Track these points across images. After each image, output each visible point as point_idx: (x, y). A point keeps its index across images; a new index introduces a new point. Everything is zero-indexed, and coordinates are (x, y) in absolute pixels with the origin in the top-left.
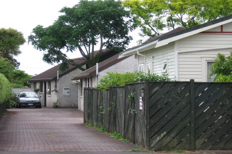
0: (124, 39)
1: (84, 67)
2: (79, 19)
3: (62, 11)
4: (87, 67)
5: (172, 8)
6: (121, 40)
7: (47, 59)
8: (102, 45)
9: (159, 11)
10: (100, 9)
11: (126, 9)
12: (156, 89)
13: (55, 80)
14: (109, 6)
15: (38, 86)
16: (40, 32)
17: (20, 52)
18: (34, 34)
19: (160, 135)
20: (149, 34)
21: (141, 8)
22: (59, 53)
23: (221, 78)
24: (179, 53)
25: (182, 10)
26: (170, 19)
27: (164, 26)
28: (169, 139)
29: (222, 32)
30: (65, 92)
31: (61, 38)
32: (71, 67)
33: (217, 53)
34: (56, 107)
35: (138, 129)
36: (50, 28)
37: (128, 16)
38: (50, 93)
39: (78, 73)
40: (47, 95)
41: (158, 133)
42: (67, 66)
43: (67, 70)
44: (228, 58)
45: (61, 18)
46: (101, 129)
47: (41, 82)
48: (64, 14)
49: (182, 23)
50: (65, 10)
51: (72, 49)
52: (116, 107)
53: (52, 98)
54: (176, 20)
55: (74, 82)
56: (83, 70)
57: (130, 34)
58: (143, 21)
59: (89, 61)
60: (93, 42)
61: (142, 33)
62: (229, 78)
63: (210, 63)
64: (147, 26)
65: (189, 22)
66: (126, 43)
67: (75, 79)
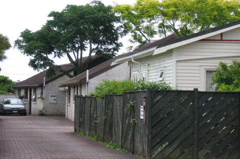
0: (114, 46)
1: (72, 73)
2: (68, 24)
3: (50, 16)
4: (75, 74)
5: (164, 14)
6: (110, 47)
7: (33, 64)
8: (91, 51)
9: (151, 17)
10: (89, 14)
11: (117, 15)
12: (159, 98)
13: (41, 86)
14: (99, 11)
15: (23, 93)
16: (27, 35)
17: (5, 58)
18: (21, 39)
19: (161, 145)
20: (140, 41)
21: (132, 14)
22: (46, 59)
23: (223, 88)
24: (177, 61)
25: (175, 16)
26: (162, 26)
27: (155, 33)
28: (171, 150)
29: (222, 40)
30: (51, 100)
31: (48, 43)
32: (58, 73)
33: (219, 61)
34: (42, 114)
35: (138, 138)
36: (38, 33)
37: (119, 21)
38: (35, 100)
39: (66, 79)
40: (32, 102)
41: (160, 143)
42: (54, 73)
43: (53, 76)
44: (230, 67)
45: (49, 22)
46: (94, 139)
47: (26, 89)
48: (52, 18)
49: (175, 30)
50: (53, 14)
51: (59, 55)
52: (112, 115)
53: (38, 106)
54: (167, 27)
55: (62, 89)
56: (71, 77)
57: (120, 40)
58: (134, 27)
59: (78, 67)
60: (82, 48)
61: (132, 39)
62: (231, 88)
63: (209, 72)
64: (138, 32)
65: (182, 29)
66: (116, 49)
67: (62, 86)
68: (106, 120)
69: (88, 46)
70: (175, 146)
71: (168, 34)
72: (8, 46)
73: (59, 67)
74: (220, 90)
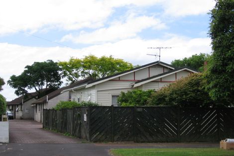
0: (59, 83)
1: (37, 97)
2: (35, 72)
3: (26, 68)
4: (39, 98)
5: (84, 67)
6: (56, 83)
7: (17, 93)
8: (47, 85)
9: (77, 68)
10: (46, 66)
11: (60, 67)
13: (21, 104)
14: (51, 65)
15: (11, 108)
16: (14, 78)
17: (2, 89)
18: (10, 80)
19: (96, 134)
20: (72, 80)
21: (68, 67)
22: (24, 90)
24: (98, 91)
25: (89, 68)
26: (82, 72)
27: (79, 76)
29: (119, 80)
30: (26, 111)
31: (25, 82)
32: (30, 97)
33: (120, 91)
34: (21, 119)
36: (20, 76)
37: (61, 70)
38: (18, 111)
39: (34, 100)
40: (16, 113)
42: (27, 97)
43: (27, 99)
44: (127, 94)
45: (25, 71)
46: (56, 131)
47: (13, 106)
48: (27, 69)
49: (89, 74)
50: (28, 67)
51: (30, 88)
53: (19, 114)
54: (86, 73)
55: (32, 105)
56: (37, 99)
57: (62, 80)
58: (68, 73)
59: (40, 94)
60: (42, 84)
61: (68, 79)
62: (128, 104)
63: (113, 96)
64: (71, 76)
65: (93, 74)
66: (60, 84)
67: (33, 104)
68: (62, 122)
69: (46, 83)
70: (102, 134)
71: (86, 76)
72: (3, 83)
73: (30, 94)
74: (122, 105)
